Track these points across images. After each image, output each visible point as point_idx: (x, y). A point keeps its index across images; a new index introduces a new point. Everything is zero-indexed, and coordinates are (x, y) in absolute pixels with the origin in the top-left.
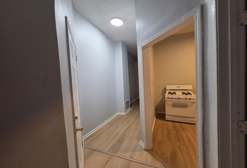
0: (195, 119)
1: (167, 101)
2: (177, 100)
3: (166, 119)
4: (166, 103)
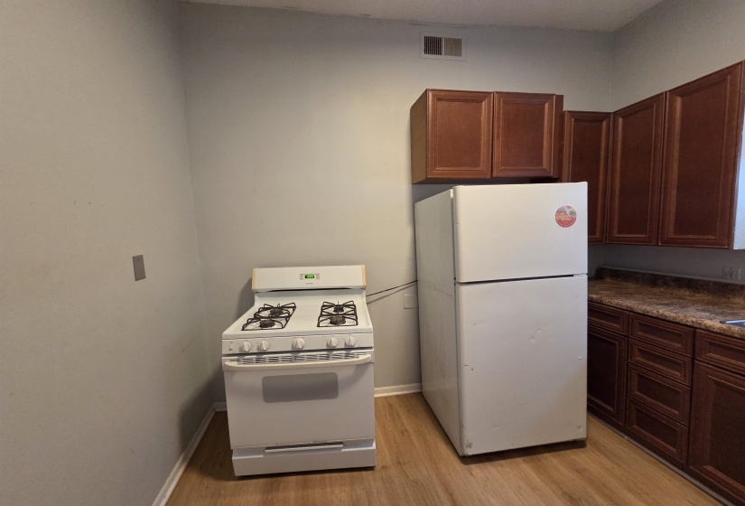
0: (374, 447)
1: (233, 371)
2: (284, 360)
3: (238, 473)
4: (230, 383)
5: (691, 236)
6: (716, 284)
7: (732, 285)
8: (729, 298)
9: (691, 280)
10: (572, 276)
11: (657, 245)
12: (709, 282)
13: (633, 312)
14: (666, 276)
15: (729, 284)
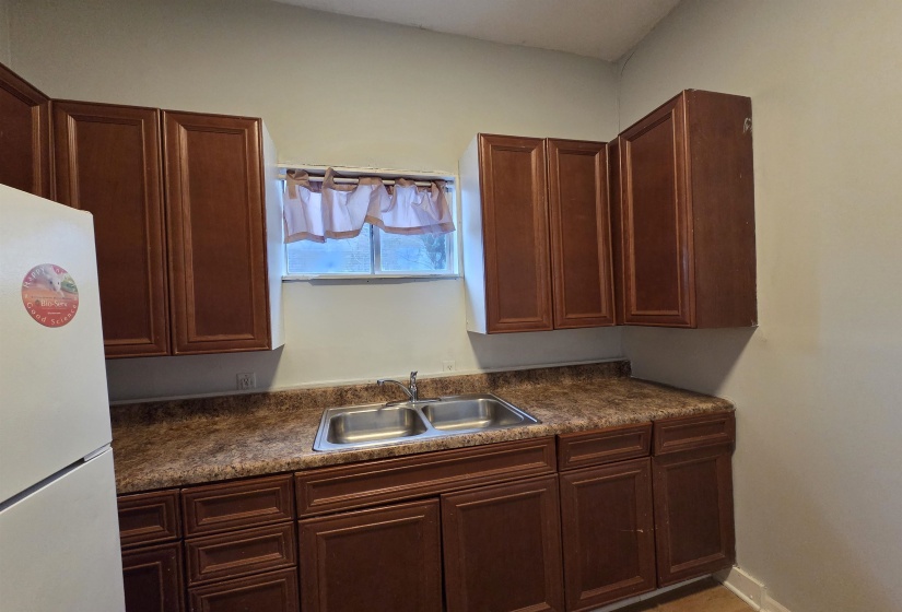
5: (221, 337)
6: (236, 397)
7: (255, 394)
8: (253, 413)
9: (204, 400)
10: (82, 461)
11: (172, 354)
12: (227, 397)
13: (189, 486)
14: (168, 402)
15: (250, 396)
